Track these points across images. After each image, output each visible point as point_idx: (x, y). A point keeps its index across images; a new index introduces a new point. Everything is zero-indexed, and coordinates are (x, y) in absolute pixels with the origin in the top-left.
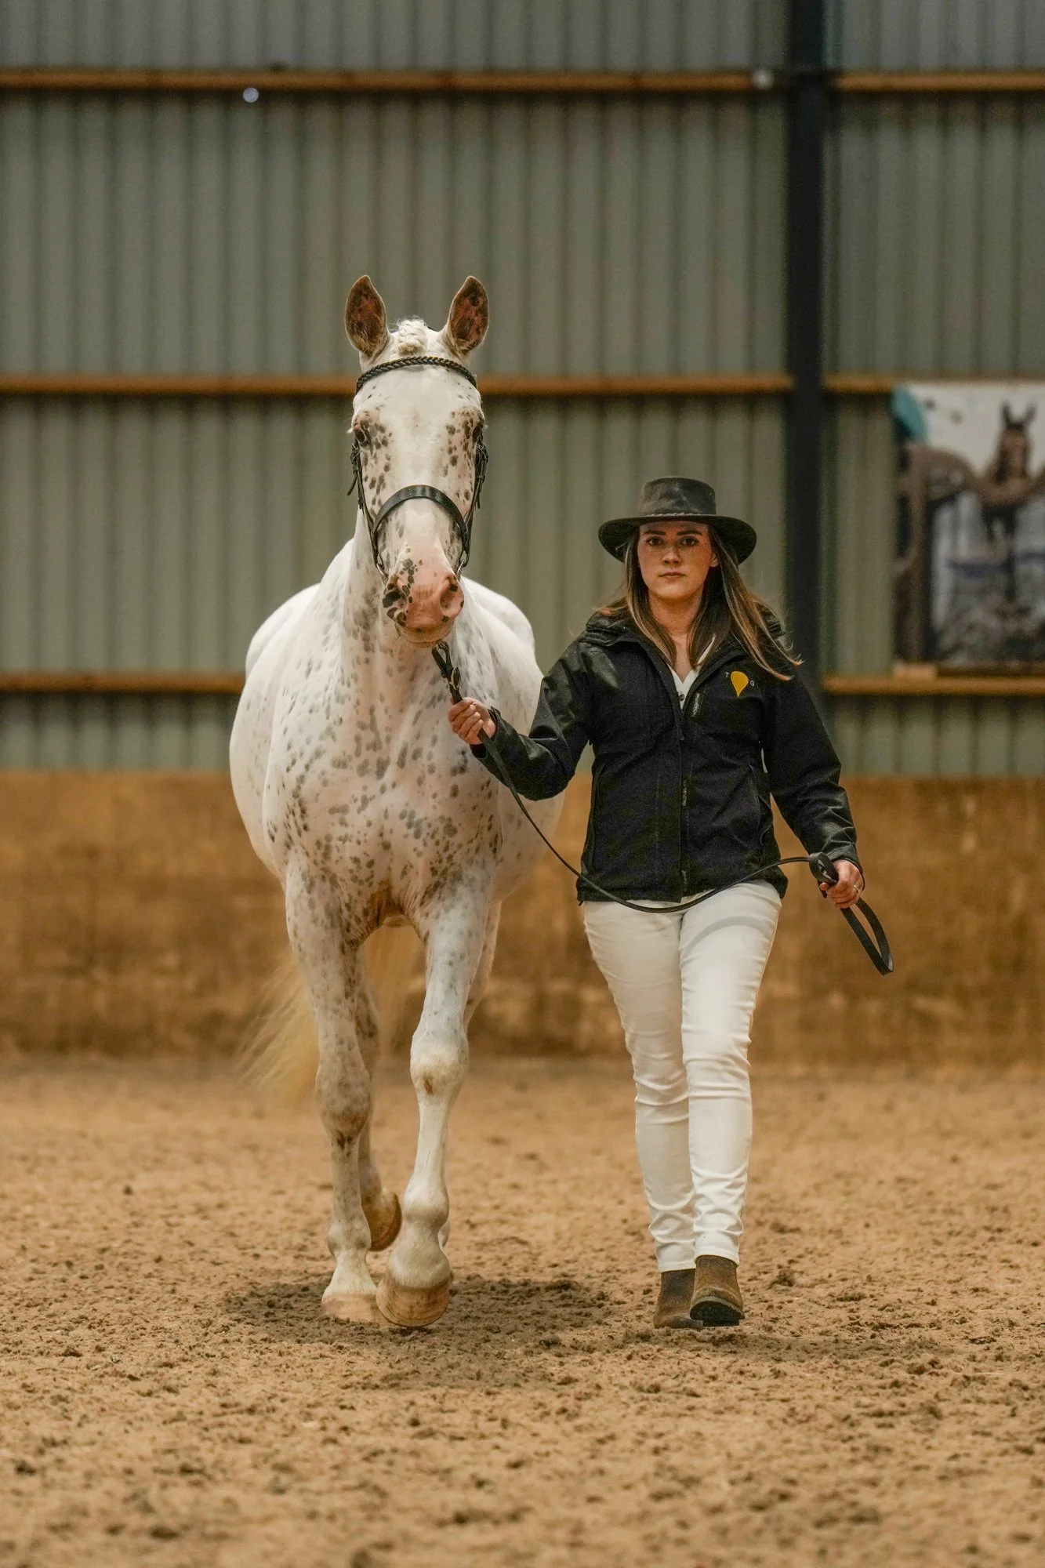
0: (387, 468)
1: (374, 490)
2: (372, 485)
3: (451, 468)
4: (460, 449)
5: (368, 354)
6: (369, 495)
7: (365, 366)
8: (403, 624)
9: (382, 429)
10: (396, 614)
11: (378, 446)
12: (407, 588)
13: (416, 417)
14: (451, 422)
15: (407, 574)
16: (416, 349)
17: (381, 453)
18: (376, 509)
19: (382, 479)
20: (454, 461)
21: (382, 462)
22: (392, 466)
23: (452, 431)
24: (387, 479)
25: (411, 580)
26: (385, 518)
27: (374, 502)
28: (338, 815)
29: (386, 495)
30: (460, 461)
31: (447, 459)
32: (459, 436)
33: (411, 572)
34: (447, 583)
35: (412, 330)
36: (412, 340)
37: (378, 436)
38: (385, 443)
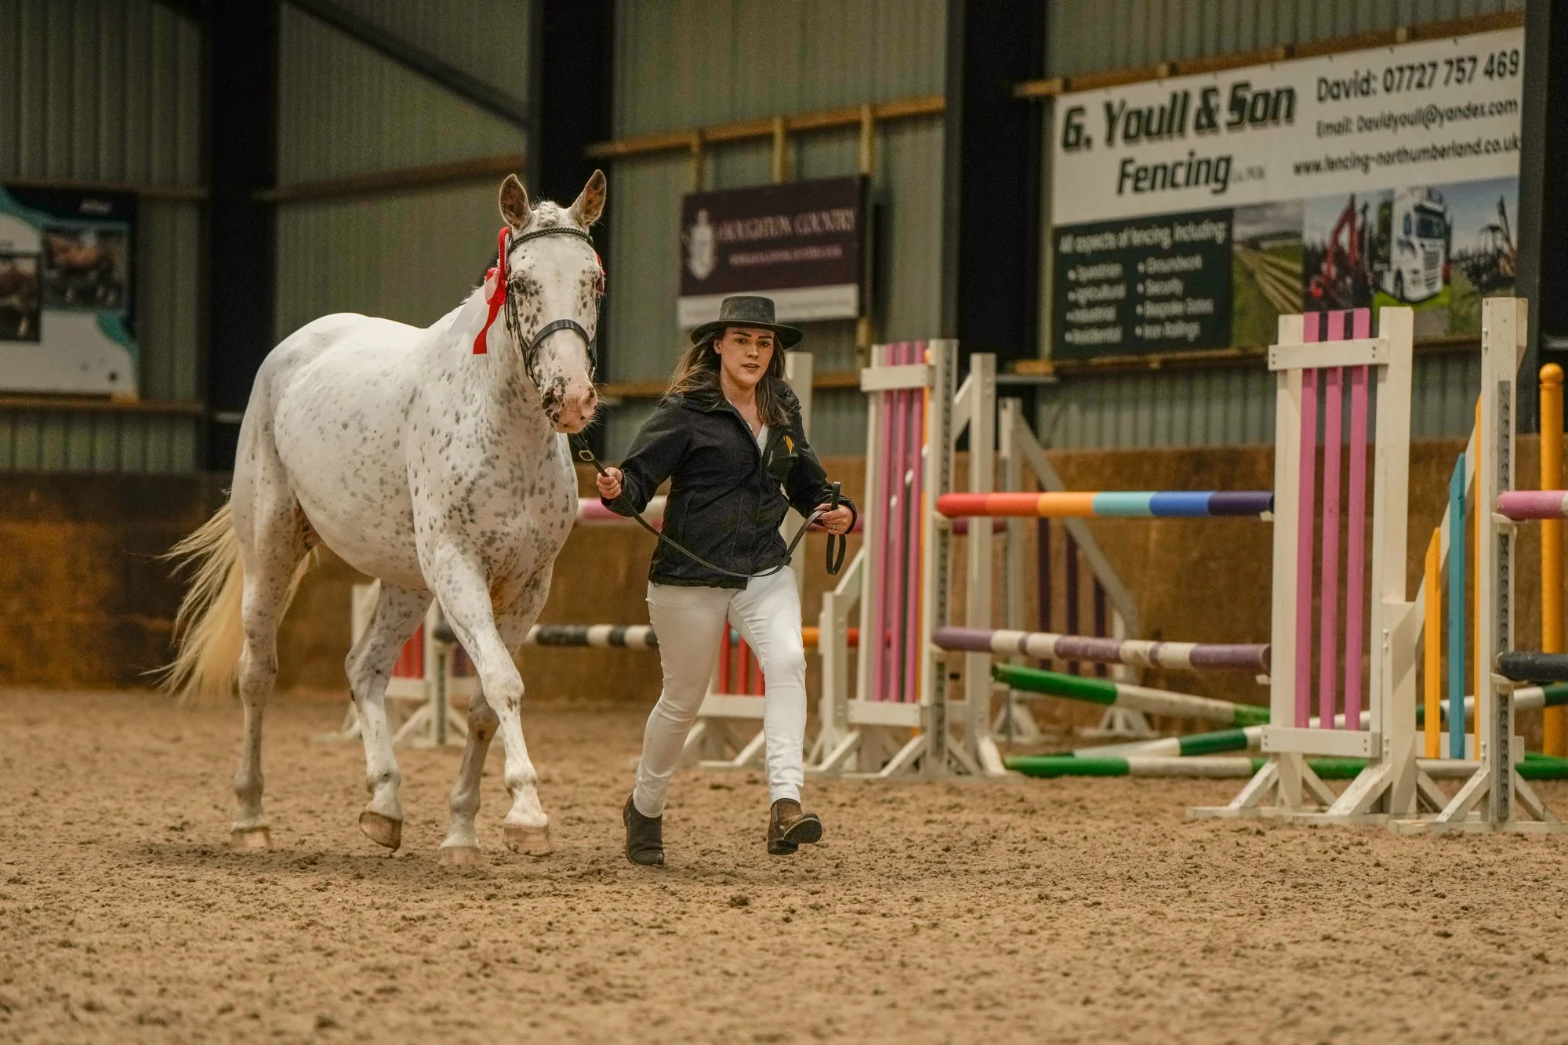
0: (539, 310)
1: (529, 324)
2: (527, 320)
3: (583, 310)
4: (588, 296)
5: (517, 226)
6: (525, 327)
7: (516, 234)
8: (557, 421)
9: (534, 283)
10: (552, 414)
11: (532, 295)
12: (561, 398)
13: (558, 274)
14: (583, 278)
15: (560, 387)
16: (554, 223)
17: (534, 300)
18: (531, 337)
19: (535, 317)
20: (585, 305)
21: (535, 305)
22: (543, 309)
23: (583, 284)
24: (539, 318)
25: (563, 391)
26: (538, 344)
27: (529, 332)
28: (501, 519)
29: (538, 329)
30: (588, 305)
31: (580, 306)
32: (588, 287)
33: (563, 386)
34: (588, 393)
35: (548, 209)
36: (551, 217)
37: (533, 288)
38: (537, 292)
